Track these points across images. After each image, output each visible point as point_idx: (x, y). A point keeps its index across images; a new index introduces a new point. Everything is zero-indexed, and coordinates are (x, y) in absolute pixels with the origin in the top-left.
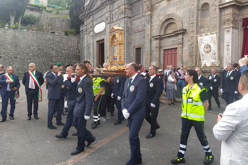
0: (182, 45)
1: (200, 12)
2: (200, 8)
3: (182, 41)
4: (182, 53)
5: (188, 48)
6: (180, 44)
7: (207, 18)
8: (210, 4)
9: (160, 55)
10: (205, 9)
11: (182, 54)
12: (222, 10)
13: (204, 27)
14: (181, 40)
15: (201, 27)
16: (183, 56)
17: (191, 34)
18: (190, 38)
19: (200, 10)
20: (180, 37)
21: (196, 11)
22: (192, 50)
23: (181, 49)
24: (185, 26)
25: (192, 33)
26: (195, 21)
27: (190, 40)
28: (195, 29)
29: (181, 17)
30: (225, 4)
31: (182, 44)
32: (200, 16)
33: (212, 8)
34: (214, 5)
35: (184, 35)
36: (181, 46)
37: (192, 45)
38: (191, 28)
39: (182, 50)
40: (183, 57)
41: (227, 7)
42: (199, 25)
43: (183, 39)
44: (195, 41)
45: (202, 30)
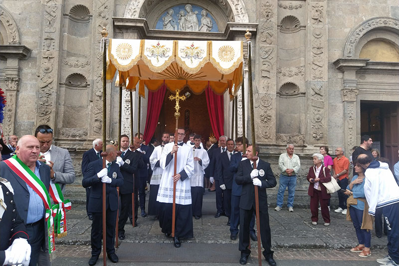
0: (18, 85)
1: (67, 21)
2: (68, 13)
3: (18, 75)
4: (16, 103)
5: (34, 94)
6: (12, 80)
7: (80, 39)
8: (93, 11)
10: (76, 17)
11: (16, 106)
12: (117, 31)
13: (74, 55)
14: (16, 73)
15: (69, 54)
16: (18, 110)
17: (46, 64)
18: (41, 71)
19: (67, 15)
20: (12, 63)
21: (59, 14)
22: (45, 99)
23: (14, 93)
24: (28, 41)
25: (46, 60)
26: (56, 36)
27: (42, 76)
28: (56, 54)
29: (15, 17)
30: (127, 22)
31: (19, 82)
32: (66, 29)
33: (96, 22)
34: (102, 15)
35: (22, 62)
36: (13, 86)
37: (48, 88)
38: (46, 48)
39: (17, 95)
40: (19, 115)
41: (127, 28)
42: (65, 48)
43: (20, 70)
44: (56, 80)
45: (72, 60)
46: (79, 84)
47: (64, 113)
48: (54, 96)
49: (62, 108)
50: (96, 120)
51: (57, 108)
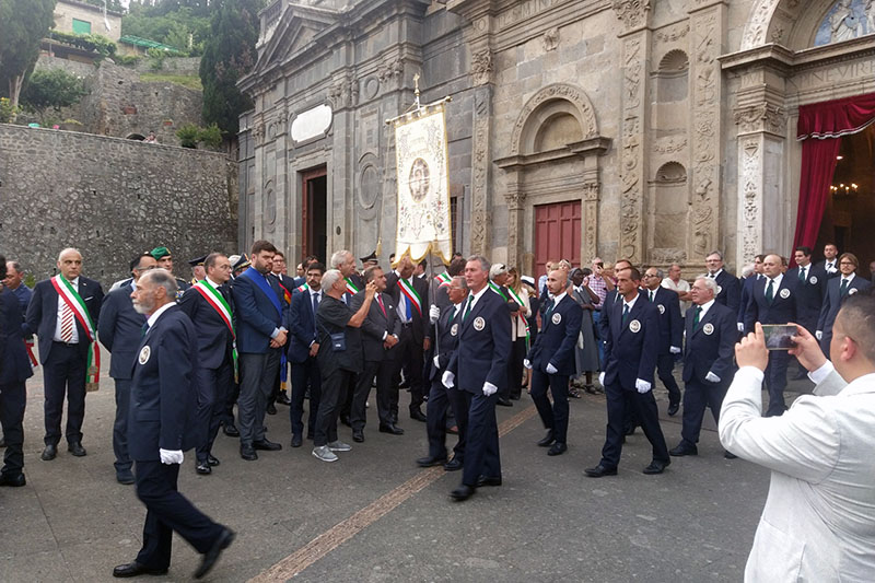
0: (598, 192)
1: (655, 82)
2: (656, 69)
3: (598, 178)
4: (598, 217)
5: (617, 202)
6: (591, 187)
7: (678, 103)
8: (689, 54)
9: (521, 223)
10: (673, 70)
11: (598, 221)
12: (731, 75)
13: (670, 133)
14: (595, 175)
15: (661, 133)
16: (601, 228)
17: (628, 156)
18: (623, 169)
19: (655, 73)
20: (591, 162)
21: (642, 76)
22: (629, 208)
23: (594, 204)
24: (608, 128)
25: (628, 151)
26: (639, 112)
27: (624, 175)
28: (640, 139)
29: (592, 97)
30: (742, 57)
31: (599, 187)
32: (655, 95)
33: (695, 70)
34: (704, 58)
35: (603, 159)
36: (592, 194)
37: (632, 191)
38: (629, 133)
39: (598, 207)
40: (601, 234)
41: (745, 67)
42: (654, 125)
43: (599, 170)
44: (641, 178)
45: (665, 142)
46: (677, 177)
47: (657, 225)
48: (640, 202)
49: (653, 219)
50: (698, 234)
51: (645, 220)
